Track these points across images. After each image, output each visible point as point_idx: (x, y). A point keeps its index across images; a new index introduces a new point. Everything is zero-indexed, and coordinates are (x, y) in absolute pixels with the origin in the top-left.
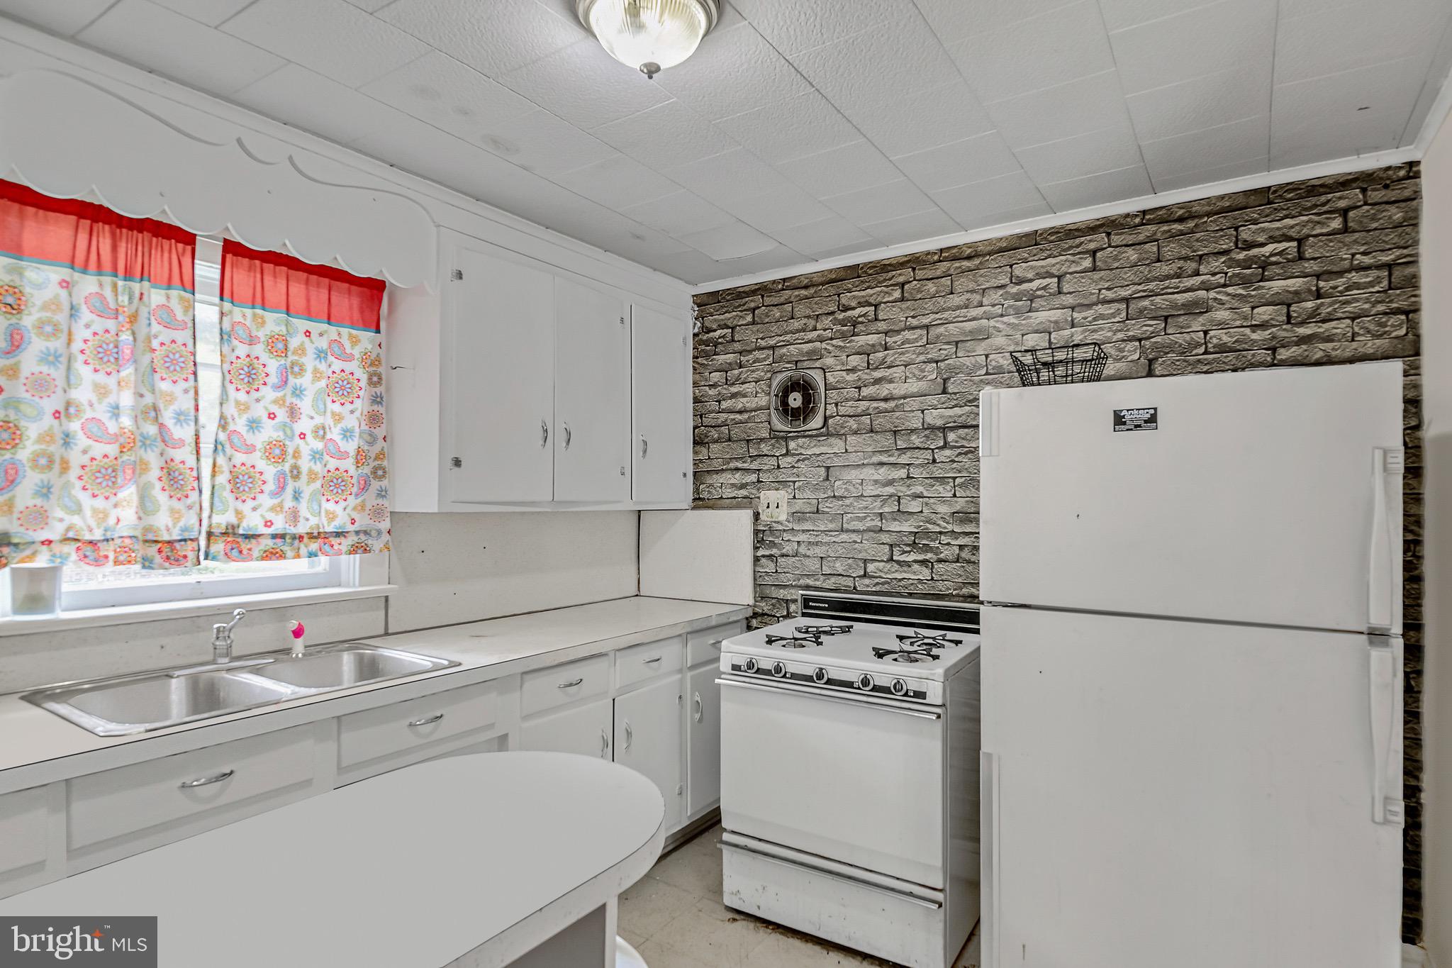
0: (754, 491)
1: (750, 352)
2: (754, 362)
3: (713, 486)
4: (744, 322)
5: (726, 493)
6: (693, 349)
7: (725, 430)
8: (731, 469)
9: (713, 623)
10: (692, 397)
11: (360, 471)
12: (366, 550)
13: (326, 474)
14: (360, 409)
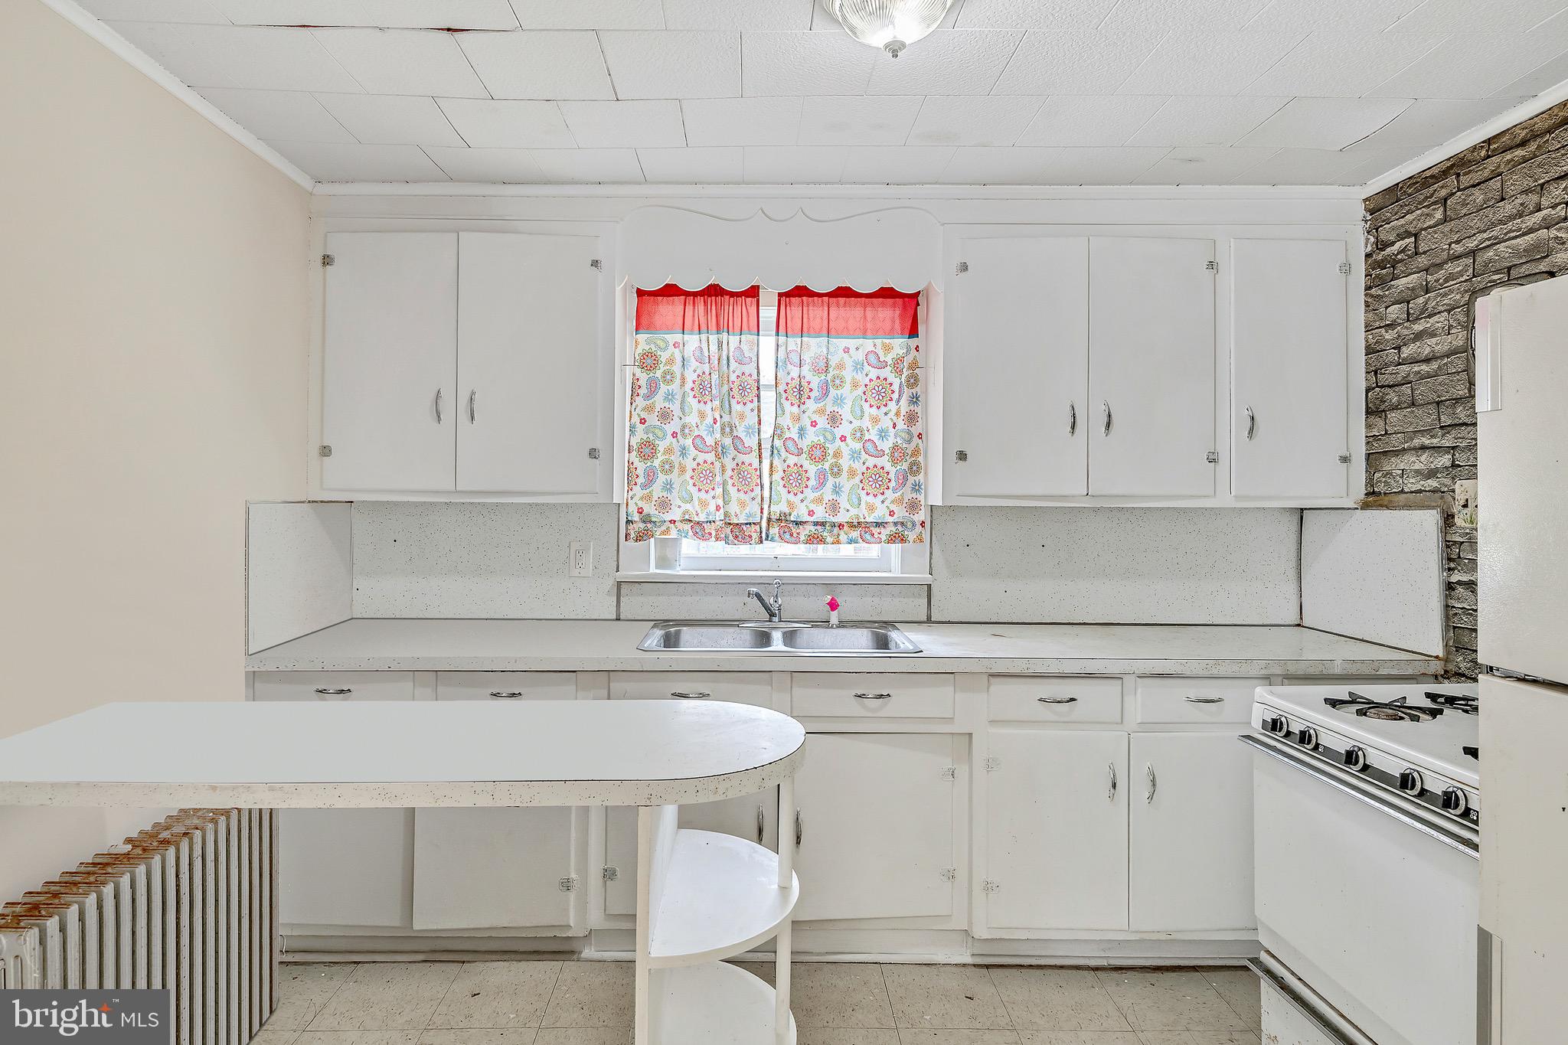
0: (1448, 481)
1: (1440, 266)
2: (1446, 281)
3: (1391, 474)
4: (1432, 223)
5: (1409, 485)
6: (1366, 276)
7: (1406, 389)
8: (1415, 449)
9: (1338, 671)
10: (1364, 346)
11: (899, 467)
12: (903, 540)
13: (865, 471)
14: (894, 411)
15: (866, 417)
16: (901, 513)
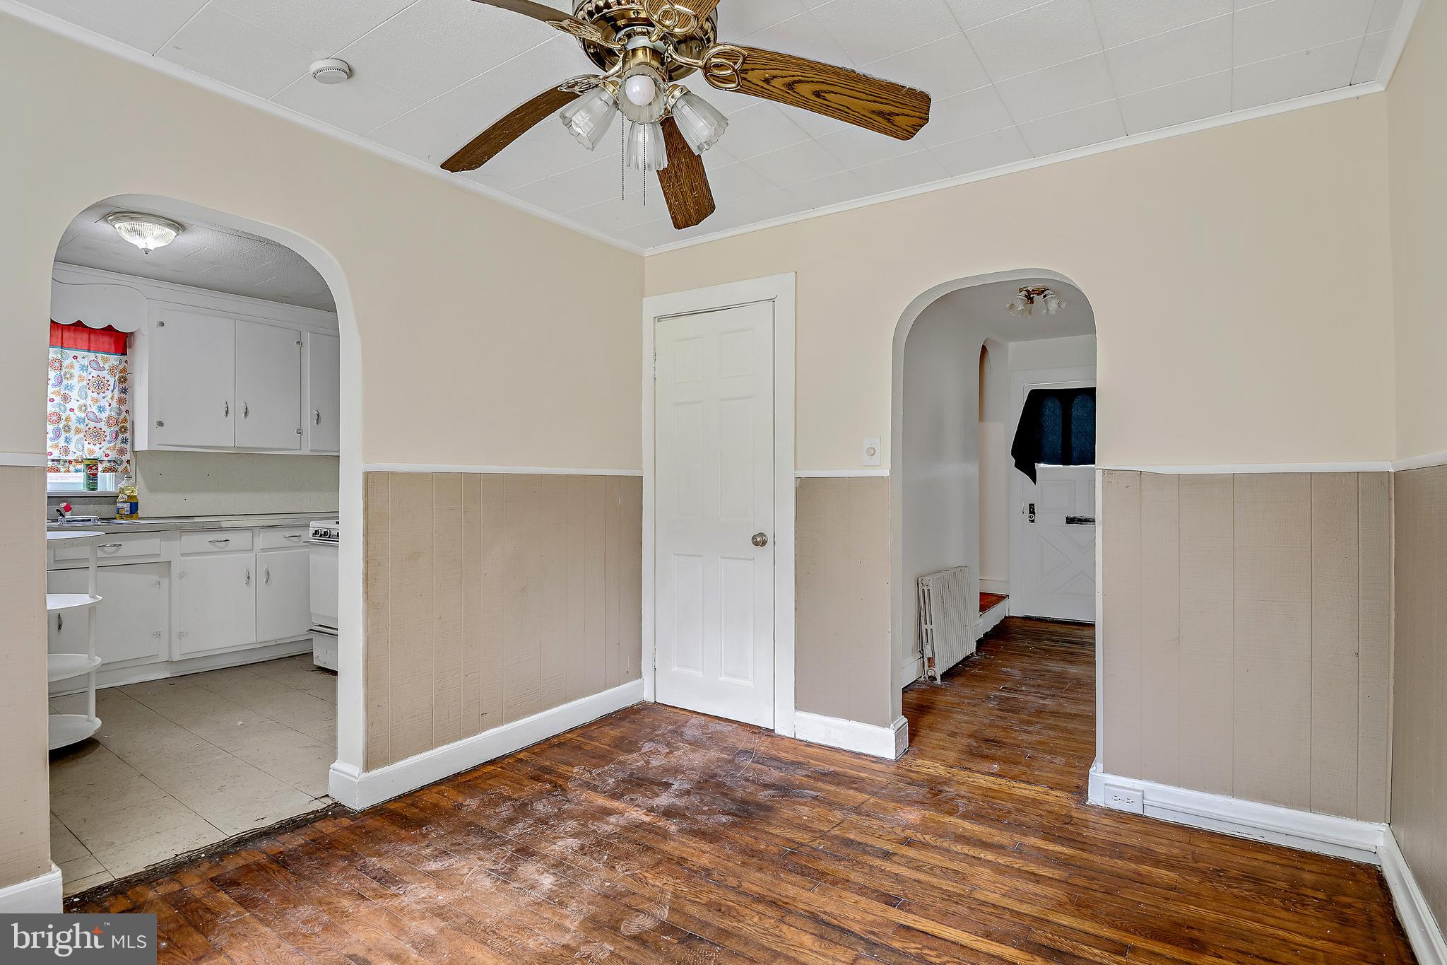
11: (112, 429)
12: (115, 470)
13: (88, 430)
14: (110, 396)
15: (89, 398)
16: (113, 455)
